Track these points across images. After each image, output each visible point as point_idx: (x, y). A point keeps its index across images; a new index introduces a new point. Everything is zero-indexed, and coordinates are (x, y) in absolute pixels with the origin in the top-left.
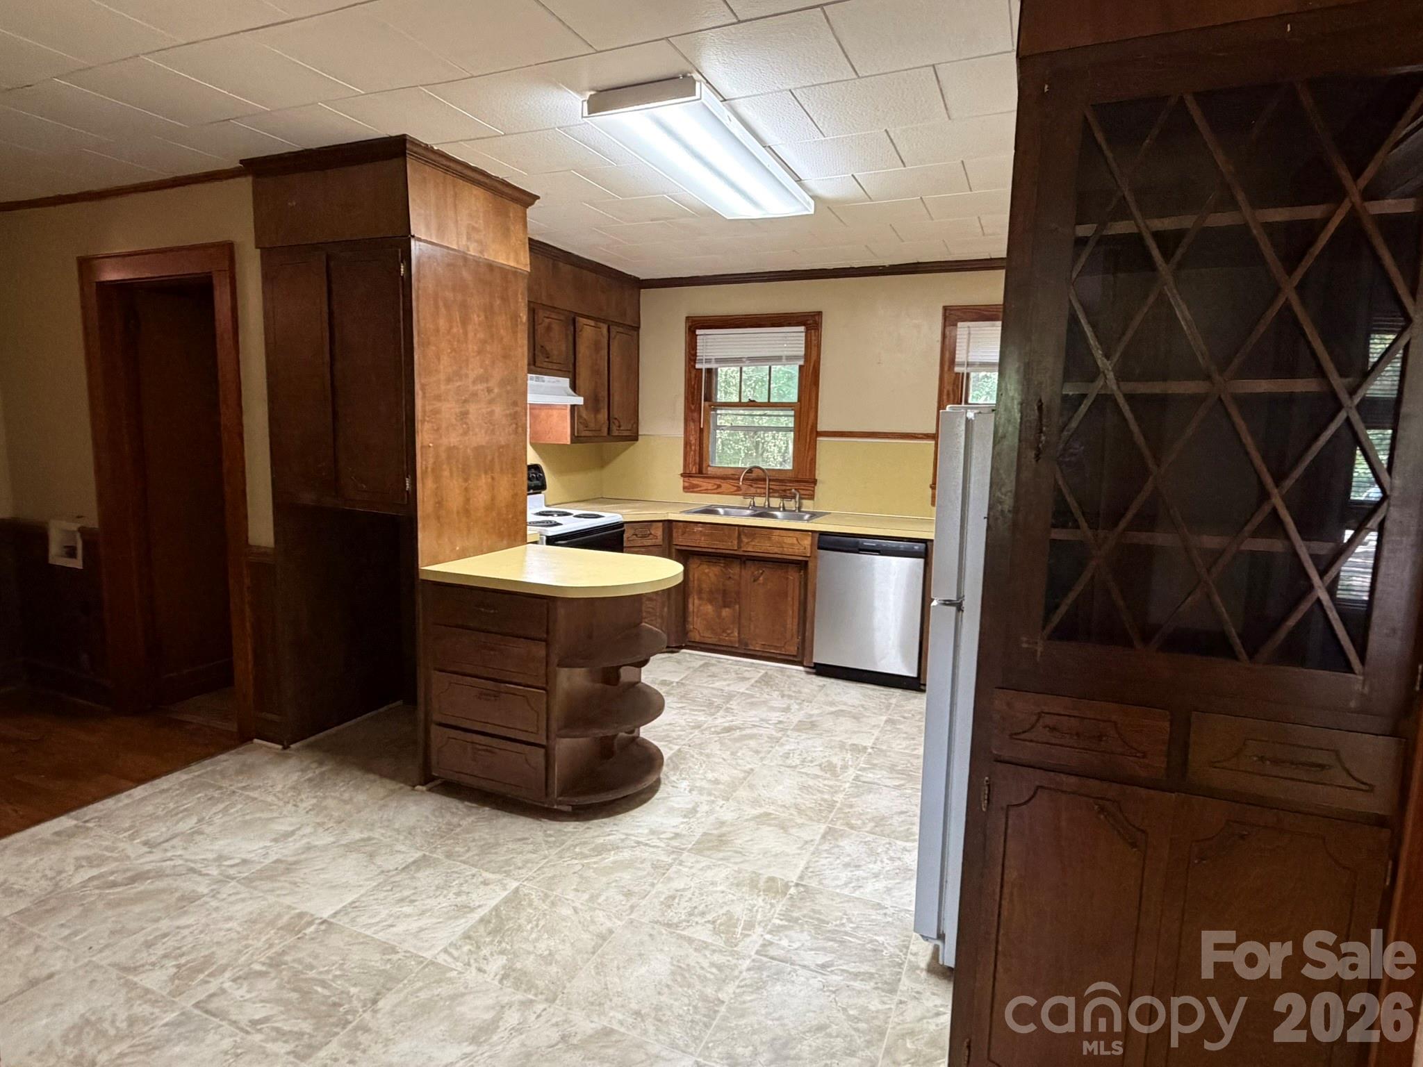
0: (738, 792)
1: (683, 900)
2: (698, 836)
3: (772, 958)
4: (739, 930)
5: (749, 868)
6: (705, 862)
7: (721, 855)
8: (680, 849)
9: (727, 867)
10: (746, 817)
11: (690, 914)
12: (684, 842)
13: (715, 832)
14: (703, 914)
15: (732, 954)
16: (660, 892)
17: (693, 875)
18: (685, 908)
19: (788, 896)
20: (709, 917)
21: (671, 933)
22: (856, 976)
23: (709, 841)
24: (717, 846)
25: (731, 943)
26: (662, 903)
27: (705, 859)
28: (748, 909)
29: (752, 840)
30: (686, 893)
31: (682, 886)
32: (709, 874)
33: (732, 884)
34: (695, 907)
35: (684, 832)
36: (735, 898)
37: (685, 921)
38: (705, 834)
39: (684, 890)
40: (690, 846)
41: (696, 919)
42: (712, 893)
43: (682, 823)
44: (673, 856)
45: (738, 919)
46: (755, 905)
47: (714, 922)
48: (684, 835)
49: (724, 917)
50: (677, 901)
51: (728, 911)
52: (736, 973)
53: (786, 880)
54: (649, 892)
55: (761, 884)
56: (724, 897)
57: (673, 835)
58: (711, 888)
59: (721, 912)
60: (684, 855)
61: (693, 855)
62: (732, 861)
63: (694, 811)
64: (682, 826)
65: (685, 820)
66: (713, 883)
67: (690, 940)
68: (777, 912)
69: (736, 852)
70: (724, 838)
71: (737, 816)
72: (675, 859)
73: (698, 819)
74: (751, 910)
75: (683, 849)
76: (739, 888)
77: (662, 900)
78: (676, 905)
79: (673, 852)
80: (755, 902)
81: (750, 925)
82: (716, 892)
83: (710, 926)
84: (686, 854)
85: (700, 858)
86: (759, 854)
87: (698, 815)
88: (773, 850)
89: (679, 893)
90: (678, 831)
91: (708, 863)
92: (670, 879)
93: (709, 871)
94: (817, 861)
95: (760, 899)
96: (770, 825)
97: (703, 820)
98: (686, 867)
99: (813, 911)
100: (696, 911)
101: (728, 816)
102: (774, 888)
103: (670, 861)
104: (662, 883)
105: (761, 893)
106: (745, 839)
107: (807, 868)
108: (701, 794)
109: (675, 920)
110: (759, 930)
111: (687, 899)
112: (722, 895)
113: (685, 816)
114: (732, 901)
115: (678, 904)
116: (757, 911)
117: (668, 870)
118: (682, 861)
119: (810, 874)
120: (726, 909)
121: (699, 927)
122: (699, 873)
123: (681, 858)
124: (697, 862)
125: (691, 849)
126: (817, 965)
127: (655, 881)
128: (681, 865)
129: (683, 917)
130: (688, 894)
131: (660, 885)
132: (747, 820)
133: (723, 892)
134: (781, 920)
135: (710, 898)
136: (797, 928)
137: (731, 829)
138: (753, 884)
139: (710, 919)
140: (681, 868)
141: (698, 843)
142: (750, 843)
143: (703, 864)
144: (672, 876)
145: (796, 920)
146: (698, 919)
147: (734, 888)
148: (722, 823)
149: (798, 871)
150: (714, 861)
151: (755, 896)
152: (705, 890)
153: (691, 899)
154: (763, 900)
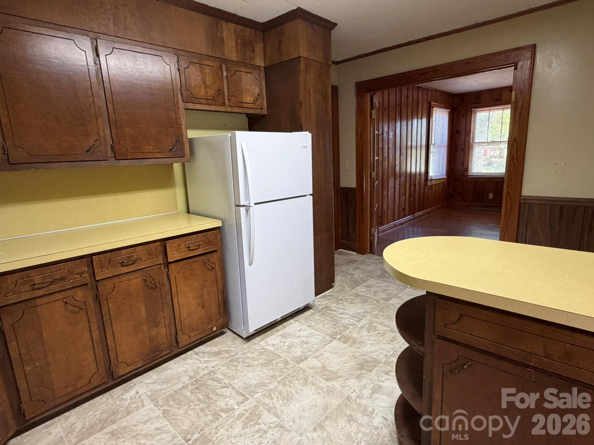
0: (338, 403)
1: (387, 339)
2: (375, 371)
3: (358, 318)
4: (366, 326)
5: (353, 349)
6: (374, 355)
7: (364, 357)
8: (385, 364)
9: (363, 351)
10: (342, 379)
11: (384, 334)
12: (383, 368)
13: (364, 371)
14: (379, 334)
15: (371, 320)
16: (397, 344)
17: (381, 349)
18: (387, 336)
19: (342, 335)
20: (377, 332)
21: (393, 329)
22: (335, 311)
23: (368, 366)
24: (365, 362)
25: (371, 323)
26: (396, 339)
27: (373, 356)
28: (360, 332)
29: (345, 363)
30: (386, 342)
31: (387, 345)
32: (373, 349)
33: (364, 343)
34: (382, 336)
35: (383, 374)
36: (364, 337)
37: (387, 332)
38: (370, 371)
39: (386, 343)
40: (380, 365)
41: (382, 332)
42: (374, 340)
43: (382, 381)
44: (390, 360)
45: (366, 330)
46: (357, 334)
47: (376, 330)
48: (382, 372)
49: (371, 331)
50: (390, 339)
51: (368, 333)
52: (371, 316)
53: (338, 341)
54: (402, 344)
55: (350, 341)
56: (368, 338)
57: (390, 373)
58: (374, 342)
59: (372, 333)
60: (384, 360)
61: (379, 359)
62: (359, 354)
63: (374, 391)
64: (383, 379)
65: (381, 383)
66: (372, 344)
67: (386, 326)
68: (349, 330)
69: (356, 358)
70: (360, 366)
71: (346, 381)
72: (389, 358)
73: (372, 383)
74: (359, 332)
75: (384, 363)
76: (361, 341)
77: (396, 341)
78: (390, 338)
79: (390, 363)
80: (356, 335)
81: (362, 327)
82: (372, 340)
83: (377, 329)
84: (383, 361)
85: (376, 357)
86: (345, 355)
87: (372, 386)
88: (336, 356)
89: (388, 342)
90: (386, 376)
91: (372, 354)
92: (392, 349)
93: (373, 350)
94: (319, 347)
95: (354, 335)
96: (330, 371)
97: (369, 382)
98: (384, 354)
99: (335, 328)
100: (382, 335)
101: (353, 383)
102: (345, 339)
103: (392, 358)
104: (396, 348)
105: (352, 338)
106: (348, 364)
107: (326, 345)
108: (366, 406)
109: (391, 333)
110: (359, 326)
111: (385, 340)
112: (370, 339)
113: (380, 387)
114: (365, 336)
115: (389, 338)
116: (357, 331)
117: (393, 353)
118: (386, 357)
119: (326, 342)
120: (369, 334)
121: (382, 329)
122: (377, 350)
123: (386, 358)
124: (377, 355)
125: (379, 363)
126: (344, 314)
127: (399, 349)
128: (386, 355)
129: (387, 333)
130: (384, 341)
131: (397, 347)
132: (342, 377)
133: (369, 340)
134: (349, 327)
135: (375, 339)
136: (344, 324)
137: (353, 372)
138: (354, 342)
139: (376, 331)
140: (387, 354)
141: (376, 366)
142: (346, 362)
143: (375, 354)
144: (391, 350)
145: (344, 326)
146: (381, 332)
147: (363, 341)
148: (358, 377)
149: (331, 344)
150: (369, 355)
151: (355, 337)
152: (376, 342)
153: (384, 339)
154: (353, 335)
